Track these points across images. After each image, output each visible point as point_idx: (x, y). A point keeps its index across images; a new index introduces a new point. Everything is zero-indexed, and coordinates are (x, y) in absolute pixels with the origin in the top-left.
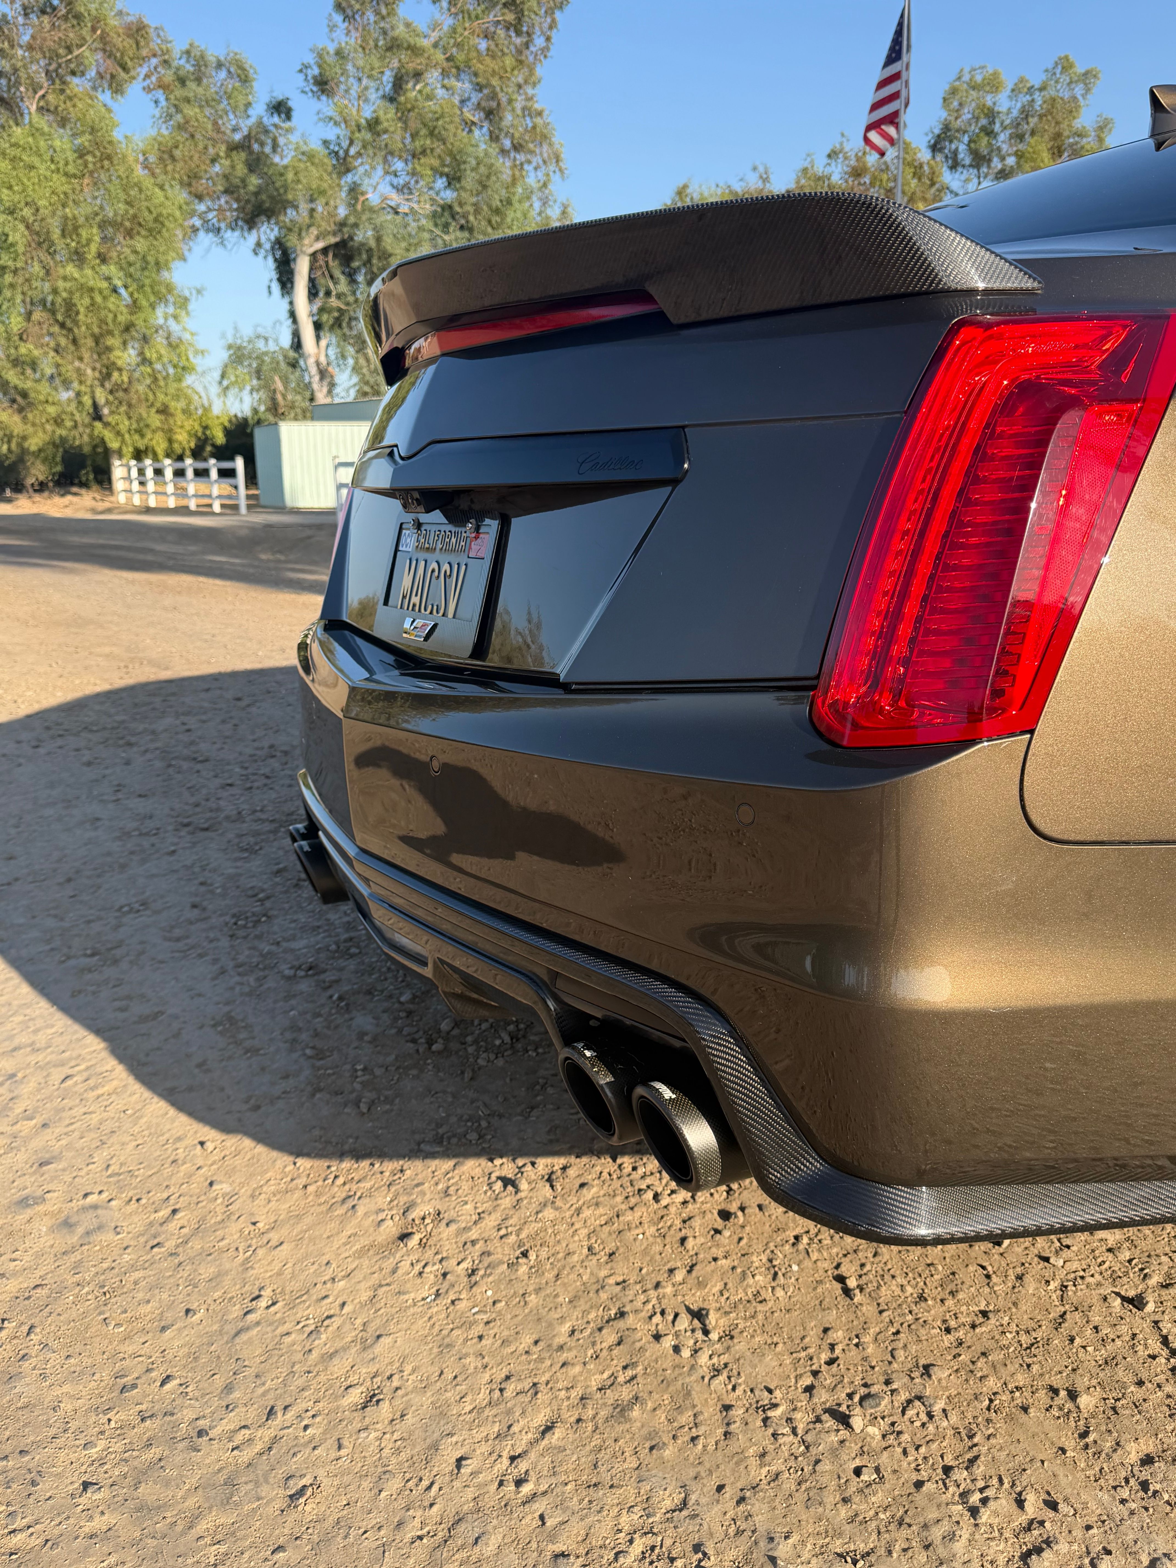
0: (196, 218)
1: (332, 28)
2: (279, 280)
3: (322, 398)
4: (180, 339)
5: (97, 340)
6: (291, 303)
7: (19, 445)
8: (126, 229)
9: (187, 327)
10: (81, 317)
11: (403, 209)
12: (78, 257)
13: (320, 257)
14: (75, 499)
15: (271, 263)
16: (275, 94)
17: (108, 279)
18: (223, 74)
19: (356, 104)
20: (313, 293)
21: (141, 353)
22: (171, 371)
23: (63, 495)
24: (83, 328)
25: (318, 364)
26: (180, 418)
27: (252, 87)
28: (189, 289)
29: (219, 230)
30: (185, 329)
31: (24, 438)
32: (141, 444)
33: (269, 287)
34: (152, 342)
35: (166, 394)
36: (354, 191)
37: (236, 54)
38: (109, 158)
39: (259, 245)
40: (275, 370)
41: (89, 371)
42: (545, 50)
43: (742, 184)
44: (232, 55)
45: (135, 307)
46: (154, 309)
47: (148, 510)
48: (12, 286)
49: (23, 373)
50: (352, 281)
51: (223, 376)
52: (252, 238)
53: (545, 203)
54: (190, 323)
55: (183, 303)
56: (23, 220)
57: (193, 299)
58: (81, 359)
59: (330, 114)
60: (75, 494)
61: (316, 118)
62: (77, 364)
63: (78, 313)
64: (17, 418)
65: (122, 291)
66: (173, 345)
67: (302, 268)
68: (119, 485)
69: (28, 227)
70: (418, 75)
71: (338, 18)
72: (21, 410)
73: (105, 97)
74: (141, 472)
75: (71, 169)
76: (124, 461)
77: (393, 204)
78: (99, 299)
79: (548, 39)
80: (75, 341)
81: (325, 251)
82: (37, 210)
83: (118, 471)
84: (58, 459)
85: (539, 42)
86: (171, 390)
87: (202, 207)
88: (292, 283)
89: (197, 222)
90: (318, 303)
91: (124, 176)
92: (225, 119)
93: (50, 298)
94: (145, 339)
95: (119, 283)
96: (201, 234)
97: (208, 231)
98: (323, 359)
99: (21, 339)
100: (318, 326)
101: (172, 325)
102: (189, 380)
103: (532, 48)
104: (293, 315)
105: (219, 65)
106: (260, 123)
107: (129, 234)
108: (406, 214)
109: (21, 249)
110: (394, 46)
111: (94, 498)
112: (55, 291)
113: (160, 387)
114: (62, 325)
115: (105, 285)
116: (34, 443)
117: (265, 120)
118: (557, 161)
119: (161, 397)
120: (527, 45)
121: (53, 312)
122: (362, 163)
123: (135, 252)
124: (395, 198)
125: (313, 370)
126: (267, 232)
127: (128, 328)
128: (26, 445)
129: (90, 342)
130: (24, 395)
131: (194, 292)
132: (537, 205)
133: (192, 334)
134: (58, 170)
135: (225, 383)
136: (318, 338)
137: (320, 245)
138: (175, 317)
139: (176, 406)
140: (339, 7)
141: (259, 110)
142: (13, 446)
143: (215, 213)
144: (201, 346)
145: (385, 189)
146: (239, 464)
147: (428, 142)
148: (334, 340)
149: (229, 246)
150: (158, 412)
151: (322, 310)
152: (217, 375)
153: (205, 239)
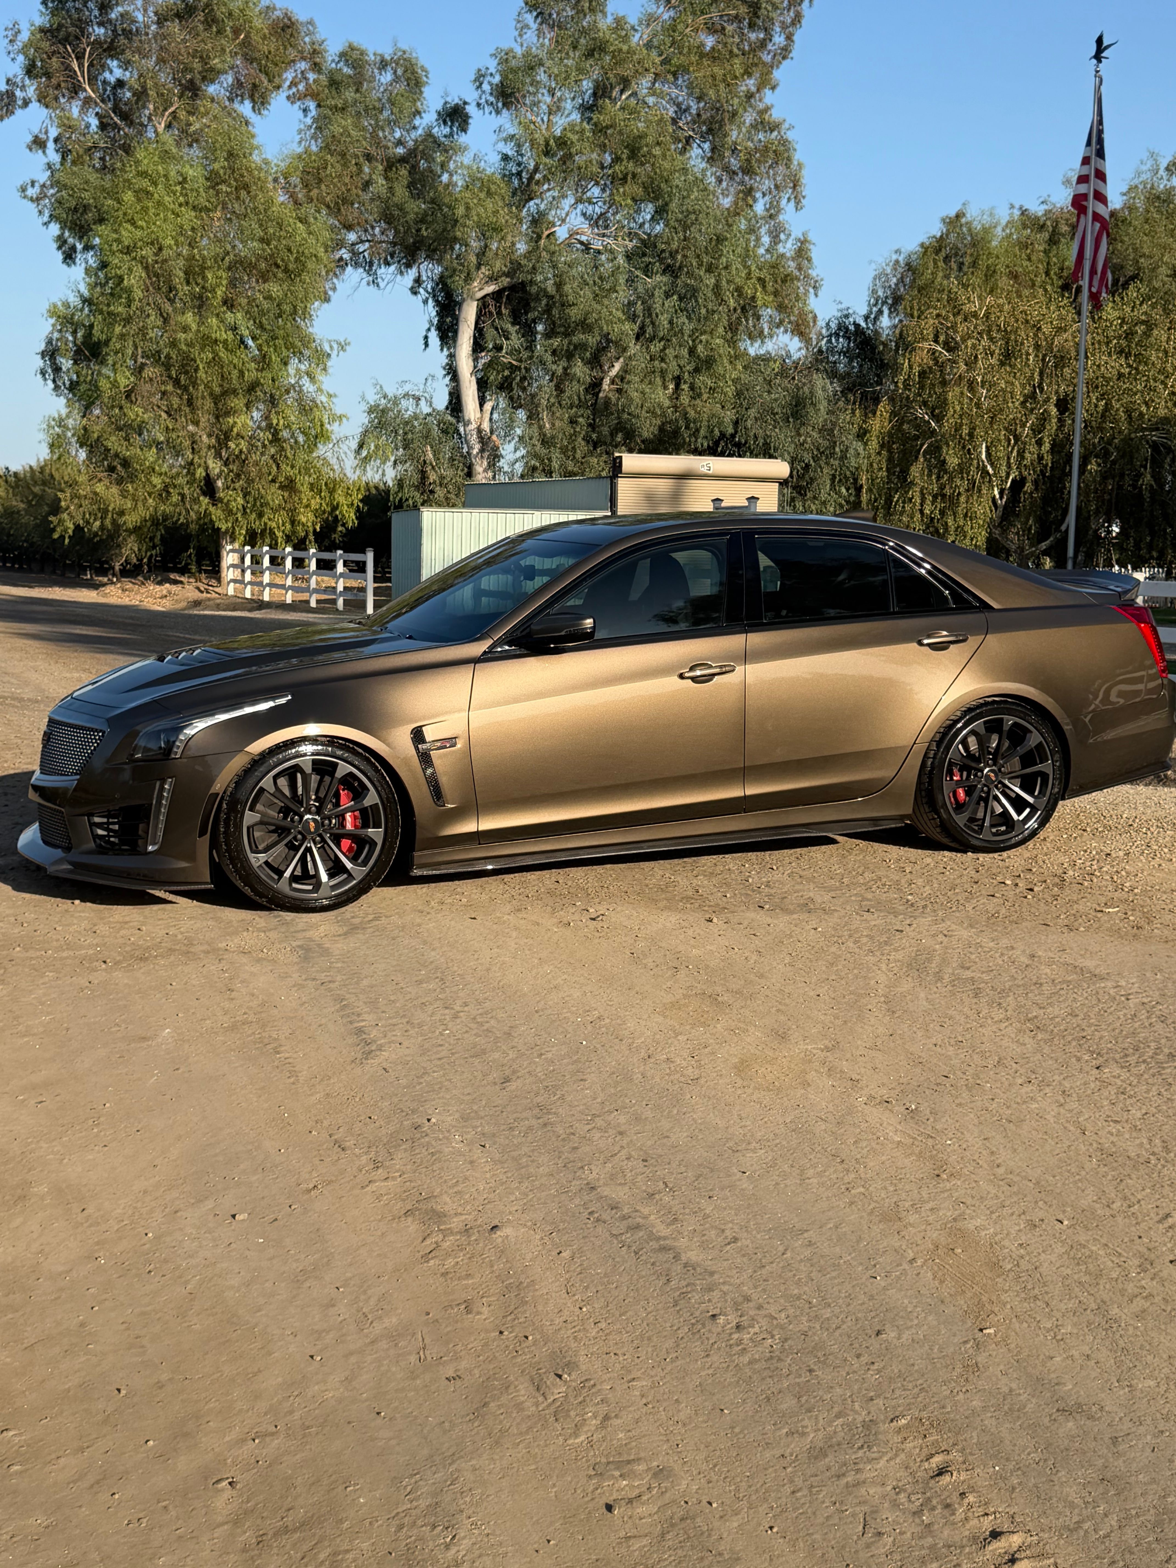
0: (343, 251)
1: (523, 28)
2: (439, 328)
3: (481, 474)
4: (313, 401)
5: (216, 399)
6: (452, 356)
7: (114, 522)
8: (260, 271)
9: (324, 387)
10: (201, 374)
11: (597, 245)
12: (200, 303)
13: (491, 302)
14: (174, 588)
15: (431, 310)
16: (449, 99)
17: (234, 329)
18: (387, 77)
19: (545, 119)
20: (478, 347)
21: (267, 418)
22: (301, 439)
23: (160, 583)
24: (202, 387)
25: (479, 430)
26: (306, 494)
27: (421, 93)
28: (330, 341)
29: (371, 264)
30: (319, 390)
31: (122, 513)
32: (257, 526)
33: (426, 337)
34: (281, 406)
35: (293, 467)
36: (537, 221)
37: (404, 52)
38: (246, 187)
39: (418, 281)
40: (427, 436)
41: (204, 437)
42: (785, 52)
43: (1044, 207)
44: (400, 54)
45: (263, 362)
46: (286, 364)
47: (261, 605)
48: (122, 336)
49: (127, 439)
50: (528, 331)
51: (361, 446)
52: (412, 273)
53: (775, 236)
54: (327, 382)
55: (321, 358)
56: (143, 261)
57: (334, 355)
58: (196, 423)
59: (512, 131)
60: (175, 582)
61: (494, 137)
62: (191, 428)
63: (196, 370)
64: (115, 490)
65: (250, 342)
66: (307, 408)
67: (469, 313)
68: (229, 574)
69: (146, 268)
70: (625, 83)
71: (529, 18)
72: (120, 481)
73: (245, 108)
74: (256, 561)
75: (203, 201)
76: (236, 545)
77: (584, 238)
78: (223, 354)
79: (789, 38)
80: (190, 403)
81: (497, 296)
82: (160, 249)
83: (229, 558)
84: (157, 540)
85: (779, 39)
86: (300, 463)
87: (352, 237)
88: (456, 332)
89: (345, 254)
90: (484, 358)
91: (261, 208)
92: (387, 130)
93: (165, 351)
94: (273, 401)
95: (246, 333)
96: (349, 269)
97: (357, 265)
98: (486, 426)
99: (128, 397)
100: (482, 385)
101: (308, 386)
102: (322, 450)
103: (770, 47)
104: (452, 372)
105: (383, 64)
106: (429, 135)
107: (264, 277)
108: (599, 252)
109: (138, 294)
110: (596, 50)
111: (198, 588)
112: (173, 344)
113: (286, 457)
114: (177, 382)
115: (230, 336)
116: (131, 520)
117: (435, 131)
118: (795, 186)
119: (287, 469)
120: (763, 44)
121: (167, 367)
122: (549, 190)
123: (268, 298)
124: (587, 233)
125: (474, 439)
126: (429, 270)
127: (253, 387)
128: (121, 521)
129: (209, 404)
130: (126, 463)
131: (335, 346)
132: (766, 240)
133: (330, 396)
134: (187, 203)
135: (364, 453)
136: (482, 402)
137: (491, 288)
138: (309, 375)
139: (303, 483)
140: (531, 6)
141: (428, 119)
142: (108, 522)
143: (367, 245)
144: (338, 411)
145: (576, 221)
146: (369, 557)
147: (631, 164)
148: (502, 404)
149: (382, 285)
150: (282, 487)
151: (489, 366)
152: (354, 445)
153: (353, 275)
